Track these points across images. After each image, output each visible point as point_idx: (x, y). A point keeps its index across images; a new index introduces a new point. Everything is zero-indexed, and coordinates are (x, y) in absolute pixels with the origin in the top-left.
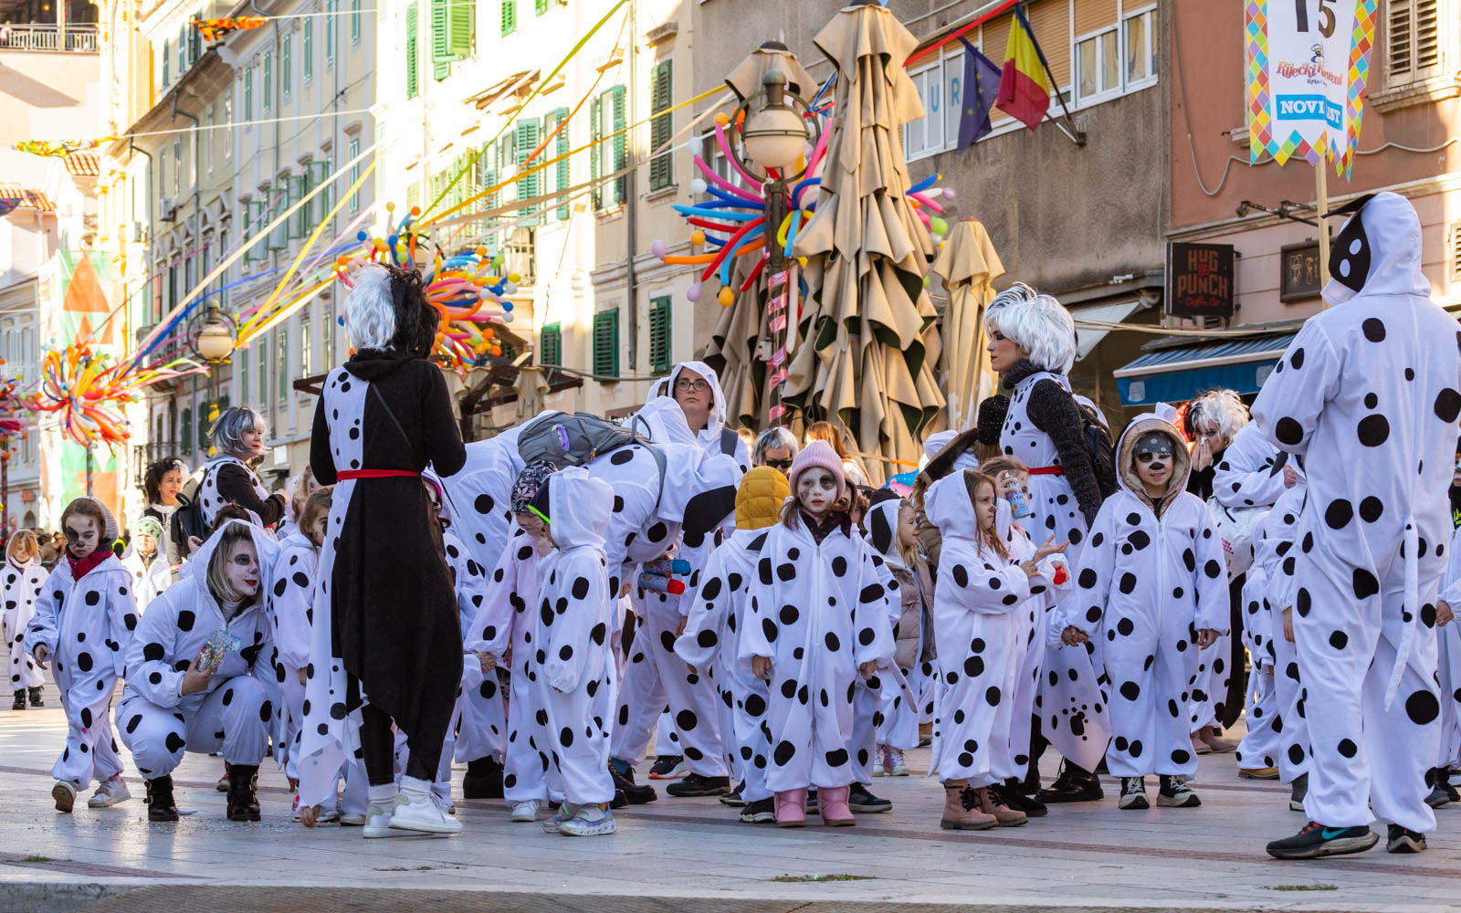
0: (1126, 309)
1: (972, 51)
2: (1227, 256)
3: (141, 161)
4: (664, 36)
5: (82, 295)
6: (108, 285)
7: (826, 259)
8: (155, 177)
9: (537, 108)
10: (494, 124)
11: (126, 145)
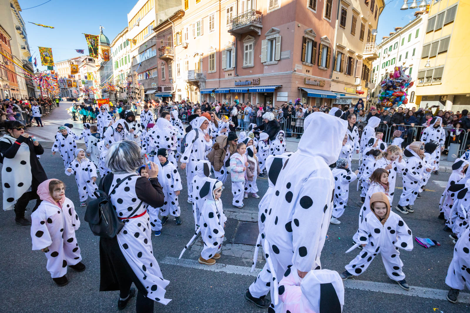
0: (155, 91)
1: (146, 73)
2: (161, 88)
3: (99, 72)
4: (130, 68)
5: (96, 81)
6: (97, 81)
7: (132, 88)
8: (100, 73)
9: (123, 72)
10: (120, 73)
11: (98, 71)
